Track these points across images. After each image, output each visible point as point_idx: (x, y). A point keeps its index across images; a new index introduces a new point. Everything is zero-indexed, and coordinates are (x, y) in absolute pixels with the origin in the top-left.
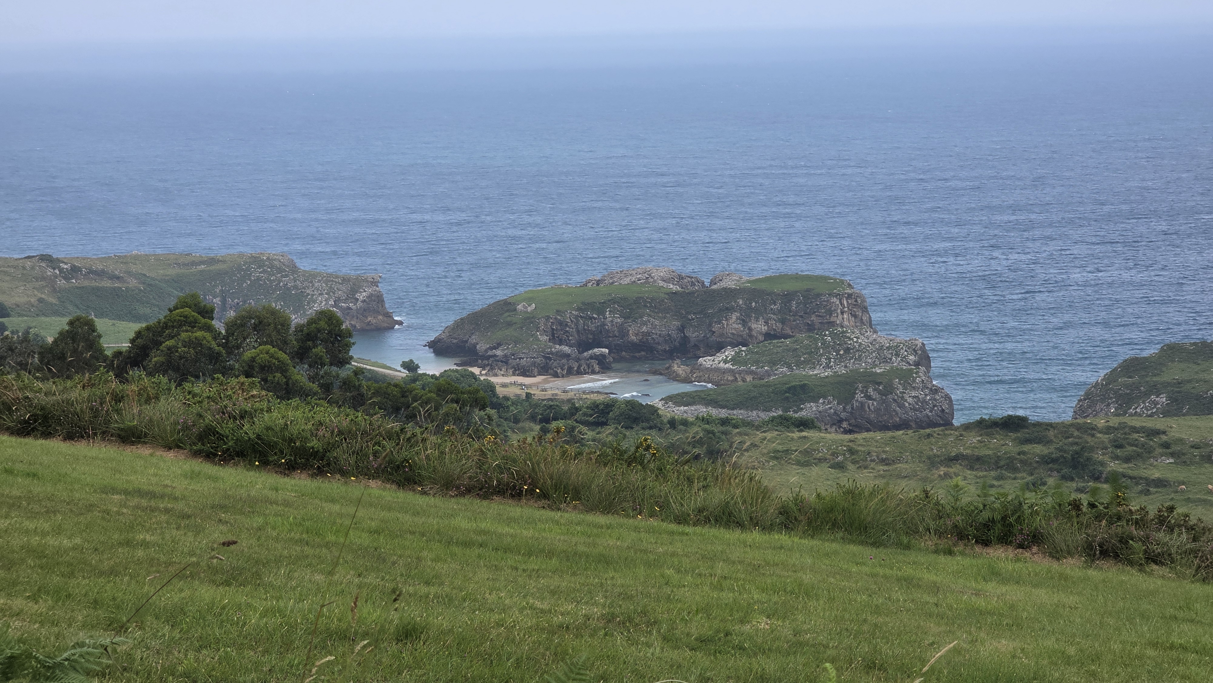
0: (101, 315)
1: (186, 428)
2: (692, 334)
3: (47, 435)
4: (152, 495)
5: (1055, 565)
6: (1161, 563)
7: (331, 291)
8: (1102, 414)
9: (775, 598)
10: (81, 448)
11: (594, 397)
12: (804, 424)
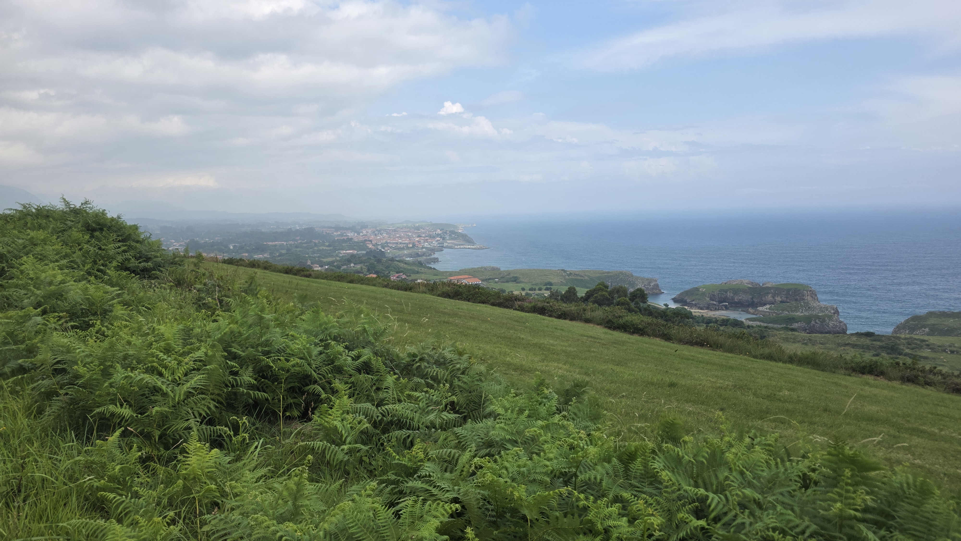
0: (577, 286)
1: (603, 319)
2: (756, 300)
3: (565, 319)
4: (595, 338)
5: (890, 383)
6: (931, 386)
7: (643, 282)
8: (903, 333)
9: (790, 385)
10: (574, 323)
11: (723, 317)
12: (793, 330)
